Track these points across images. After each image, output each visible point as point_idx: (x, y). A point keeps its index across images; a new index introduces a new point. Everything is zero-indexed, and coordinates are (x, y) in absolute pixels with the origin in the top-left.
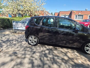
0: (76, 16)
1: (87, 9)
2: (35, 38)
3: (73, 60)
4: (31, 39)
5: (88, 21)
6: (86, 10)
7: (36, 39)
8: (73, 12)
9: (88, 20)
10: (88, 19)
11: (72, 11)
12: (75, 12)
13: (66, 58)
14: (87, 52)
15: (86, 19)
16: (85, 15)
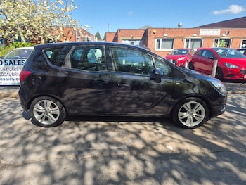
0: (159, 41)
1: (181, 24)
2: (53, 106)
3: (155, 147)
4: (42, 108)
5: (184, 52)
6: (179, 26)
7: (57, 108)
8: (149, 30)
9: (185, 50)
10: (185, 47)
11: (147, 30)
12: (155, 31)
13: (139, 145)
14: (184, 123)
15: (180, 47)
16: (178, 38)
